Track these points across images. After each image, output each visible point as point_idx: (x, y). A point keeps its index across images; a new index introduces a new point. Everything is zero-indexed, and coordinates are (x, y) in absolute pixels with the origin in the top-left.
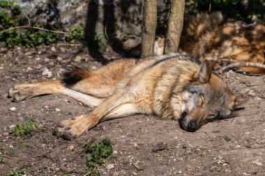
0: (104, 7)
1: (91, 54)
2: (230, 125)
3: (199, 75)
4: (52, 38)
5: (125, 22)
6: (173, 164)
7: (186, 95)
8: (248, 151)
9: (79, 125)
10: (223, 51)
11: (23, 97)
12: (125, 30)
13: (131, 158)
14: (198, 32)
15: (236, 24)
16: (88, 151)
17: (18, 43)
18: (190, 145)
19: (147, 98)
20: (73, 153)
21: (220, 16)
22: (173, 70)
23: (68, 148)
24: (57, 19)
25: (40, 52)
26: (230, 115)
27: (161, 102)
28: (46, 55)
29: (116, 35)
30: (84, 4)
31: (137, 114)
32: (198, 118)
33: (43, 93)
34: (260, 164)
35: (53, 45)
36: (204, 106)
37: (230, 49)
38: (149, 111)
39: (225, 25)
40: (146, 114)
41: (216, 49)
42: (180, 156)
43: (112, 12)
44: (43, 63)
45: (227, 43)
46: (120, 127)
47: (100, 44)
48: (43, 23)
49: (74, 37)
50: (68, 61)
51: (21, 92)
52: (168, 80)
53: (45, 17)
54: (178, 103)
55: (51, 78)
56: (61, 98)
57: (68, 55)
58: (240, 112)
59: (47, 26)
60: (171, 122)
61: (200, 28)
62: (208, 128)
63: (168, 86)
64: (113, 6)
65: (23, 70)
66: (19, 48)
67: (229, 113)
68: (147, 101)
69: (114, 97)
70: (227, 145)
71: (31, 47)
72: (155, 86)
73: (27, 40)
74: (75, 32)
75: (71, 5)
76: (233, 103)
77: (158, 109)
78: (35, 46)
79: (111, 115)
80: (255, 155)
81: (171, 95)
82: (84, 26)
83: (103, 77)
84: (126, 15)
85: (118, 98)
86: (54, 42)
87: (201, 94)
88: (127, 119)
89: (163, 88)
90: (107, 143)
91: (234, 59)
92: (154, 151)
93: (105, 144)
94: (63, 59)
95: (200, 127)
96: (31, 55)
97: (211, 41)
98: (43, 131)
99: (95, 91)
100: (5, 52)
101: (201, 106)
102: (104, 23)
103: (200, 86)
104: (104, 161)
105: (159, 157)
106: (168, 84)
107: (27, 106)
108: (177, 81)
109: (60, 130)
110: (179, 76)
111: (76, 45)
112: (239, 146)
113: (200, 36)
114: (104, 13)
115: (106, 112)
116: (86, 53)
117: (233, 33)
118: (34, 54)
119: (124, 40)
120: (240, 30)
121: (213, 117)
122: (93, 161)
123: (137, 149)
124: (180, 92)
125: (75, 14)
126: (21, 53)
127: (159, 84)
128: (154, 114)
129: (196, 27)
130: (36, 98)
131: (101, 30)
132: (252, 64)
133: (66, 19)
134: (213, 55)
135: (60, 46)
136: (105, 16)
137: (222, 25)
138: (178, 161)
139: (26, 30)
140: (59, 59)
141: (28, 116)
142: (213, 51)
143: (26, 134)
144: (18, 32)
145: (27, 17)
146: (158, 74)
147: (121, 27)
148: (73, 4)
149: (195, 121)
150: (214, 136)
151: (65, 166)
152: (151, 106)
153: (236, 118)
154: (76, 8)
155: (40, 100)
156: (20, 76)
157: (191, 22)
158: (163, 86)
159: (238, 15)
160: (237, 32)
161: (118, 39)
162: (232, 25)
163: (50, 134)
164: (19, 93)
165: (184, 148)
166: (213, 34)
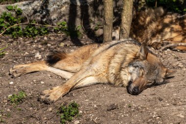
0: (81, 6)
1: (72, 41)
2: (163, 89)
3: (139, 54)
4: (44, 30)
5: (96, 17)
6: (121, 118)
7: (131, 69)
8: (174, 108)
9: (56, 93)
10: (165, 35)
11: (19, 74)
12: (96, 22)
13: (91, 116)
14: (147, 22)
15: (173, 16)
16: (61, 112)
17: (21, 35)
18: (134, 105)
19: (104, 72)
20: (51, 113)
21: (162, 10)
22: (121, 51)
23: (48, 110)
24: (48, 17)
25: (36, 41)
26: (163, 82)
27: (114, 74)
28: (40, 43)
29: (90, 26)
30: (66, 6)
31: (97, 84)
32: (139, 85)
33: (33, 71)
34: (183, 117)
35: (46, 35)
36: (144, 76)
37: (169, 34)
38: (106, 81)
39: (165, 17)
40: (104, 84)
41: (160, 34)
42: (127, 113)
43: (87, 10)
44: (37, 49)
45: (167, 30)
46: (85, 93)
47: (78, 33)
48: (38, 20)
49: (60, 29)
50: (55, 46)
51: (17, 71)
52: (118, 58)
53: (39, 15)
54: (125, 75)
55: (41, 59)
56: (45, 74)
57: (55, 42)
58: (170, 80)
59: (41, 22)
60: (121, 88)
61: (148, 19)
62: (147, 92)
63: (118, 63)
64: (87, 6)
65: (22, 54)
66: (21, 39)
67: (162, 81)
68: (104, 74)
69: (80, 72)
70: (160, 104)
71: (30, 37)
72: (109, 63)
73: (27, 32)
74: (61, 26)
75: (57, 7)
76: (164, 74)
77: (112, 79)
78: (33, 36)
79: (79, 85)
80: (179, 110)
81: (121, 69)
82: (67, 21)
83: (75, 57)
84: (97, 12)
85: (83, 73)
86: (46, 33)
87: (142, 68)
88: (90, 87)
89: (115, 65)
90: (74, 106)
91: (172, 40)
92: (108, 110)
93: (73, 106)
94: (52, 45)
95: (141, 91)
96: (30, 43)
97: (155, 28)
98: (31, 98)
99: (69, 68)
100: (12, 42)
101: (142, 77)
102: (81, 18)
103: (141, 62)
104: (73, 118)
105: (112, 114)
106: (119, 62)
107: (21, 81)
108: (125, 59)
109: (42, 97)
110: (126, 55)
111: (62, 35)
112: (168, 104)
113: (148, 25)
114: (81, 11)
115: (75, 83)
116: (68, 40)
117: (171, 23)
118: (32, 42)
119: (96, 30)
120: (176, 20)
121: (150, 84)
122: (64, 118)
123: (96, 109)
124: (127, 67)
125: (60, 13)
126: (22, 42)
127: (112, 62)
128: (109, 83)
129: (145, 19)
130: (28, 75)
131: (79, 23)
132: (183, 44)
133: (54, 16)
134: (158, 39)
135: (50, 36)
136: (82, 13)
137: (163, 16)
138: (125, 116)
139: (26, 26)
140: (49, 45)
141: (21, 88)
142: (158, 35)
143: (19, 101)
144: (20, 27)
145: (27, 16)
146: (111, 55)
147: (93, 20)
148: (58, 6)
149: (137, 87)
150: (151, 97)
151: (45, 123)
152: (107, 77)
153: (167, 84)
154: (61, 8)
155: (31, 76)
156: (19, 59)
157: (142, 16)
158: (115, 63)
159: (177, 9)
160: (174, 21)
161: (91, 29)
162: (170, 16)
163: (36, 100)
164: (16, 72)
165: (130, 107)
166: (157, 23)
